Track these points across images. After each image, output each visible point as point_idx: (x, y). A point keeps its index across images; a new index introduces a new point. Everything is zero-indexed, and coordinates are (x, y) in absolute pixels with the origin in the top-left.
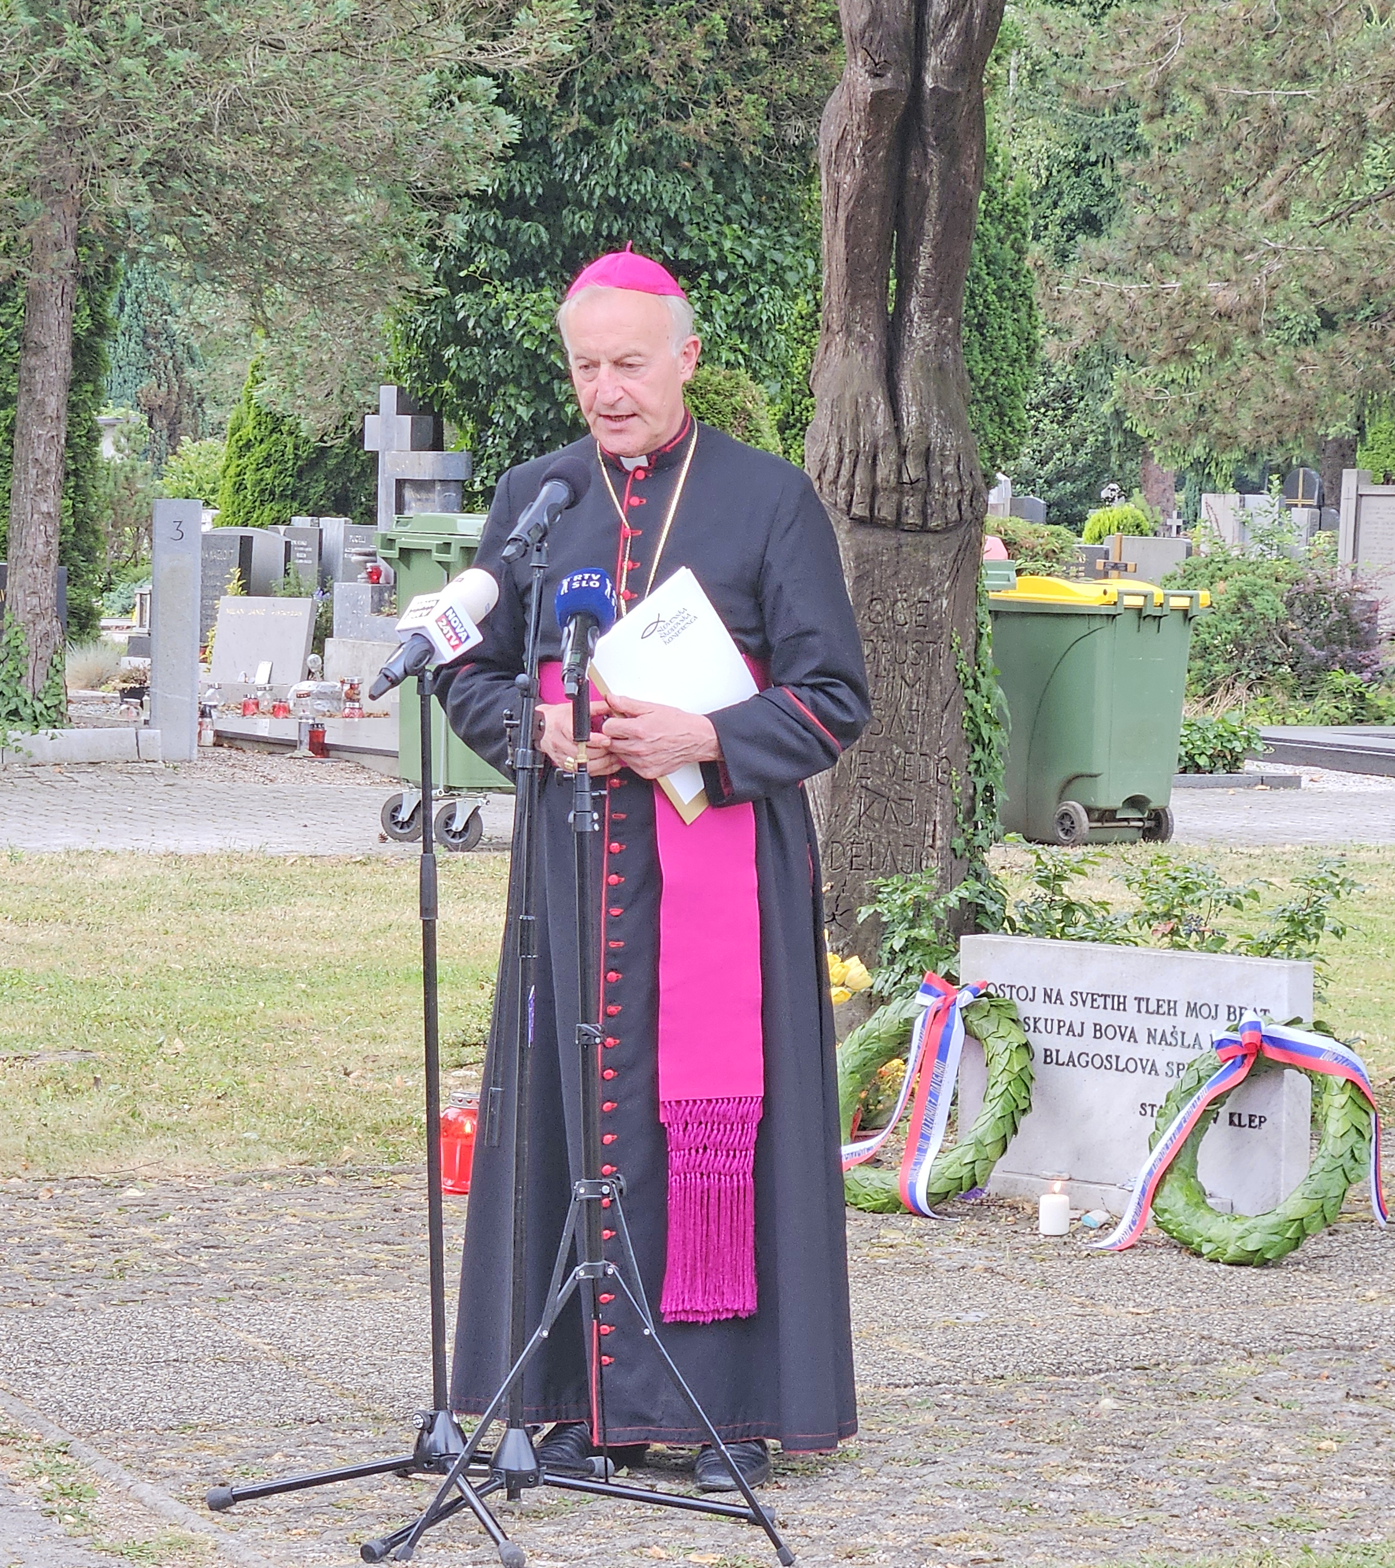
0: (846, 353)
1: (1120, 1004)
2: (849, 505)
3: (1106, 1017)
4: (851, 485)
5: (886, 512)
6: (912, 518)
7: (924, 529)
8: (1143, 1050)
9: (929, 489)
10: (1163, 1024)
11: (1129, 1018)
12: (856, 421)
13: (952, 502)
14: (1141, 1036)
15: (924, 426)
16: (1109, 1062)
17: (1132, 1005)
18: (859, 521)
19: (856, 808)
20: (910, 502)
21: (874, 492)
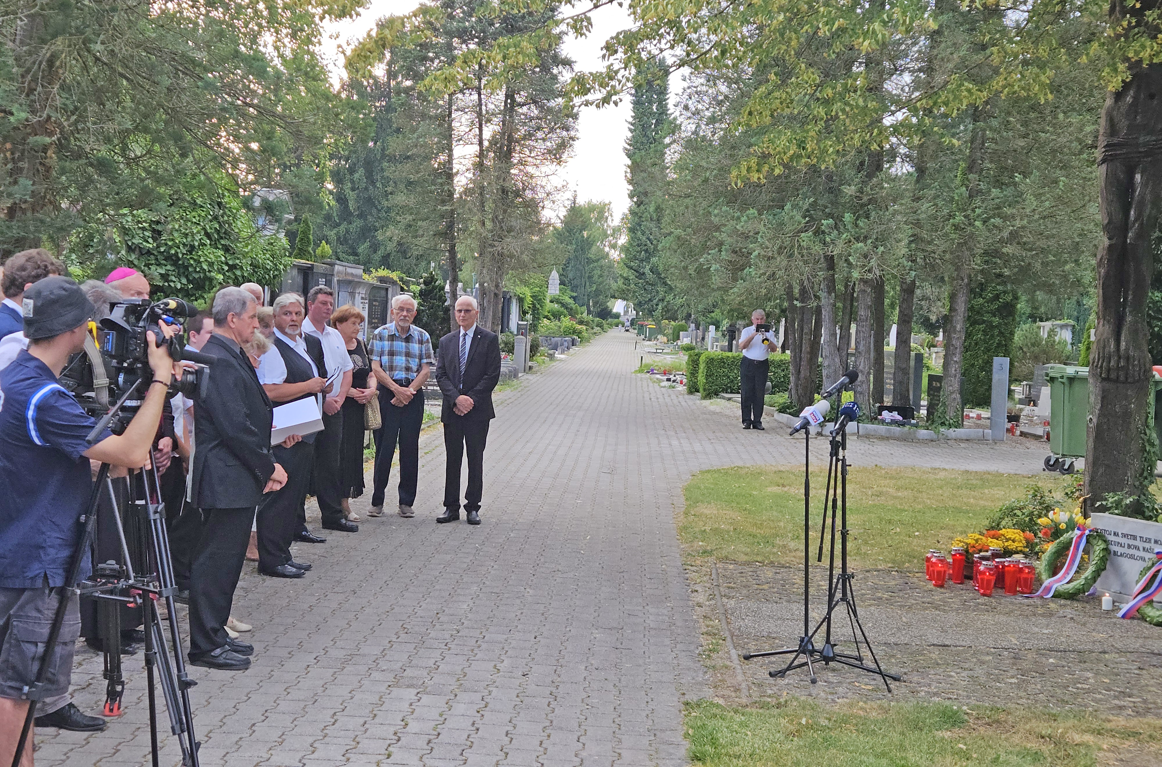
0: (1103, 326)
1: (1134, 538)
2: (1101, 373)
3: (1132, 542)
4: (1101, 367)
5: (1113, 376)
6: (1122, 378)
7: (1126, 382)
8: (1142, 554)
9: (1128, 369)
10: (1147, 545)
11: (1137, 543)
12: (1104, 348)
13: (1136, 374)
14: (1141, 549)
15: (1127, 349)
16: (1132, 557)
17: (1138, 538)
18: (1104, 379)
19: (1101, 470)
20: (1122, 373)
21: (1109, 370)
